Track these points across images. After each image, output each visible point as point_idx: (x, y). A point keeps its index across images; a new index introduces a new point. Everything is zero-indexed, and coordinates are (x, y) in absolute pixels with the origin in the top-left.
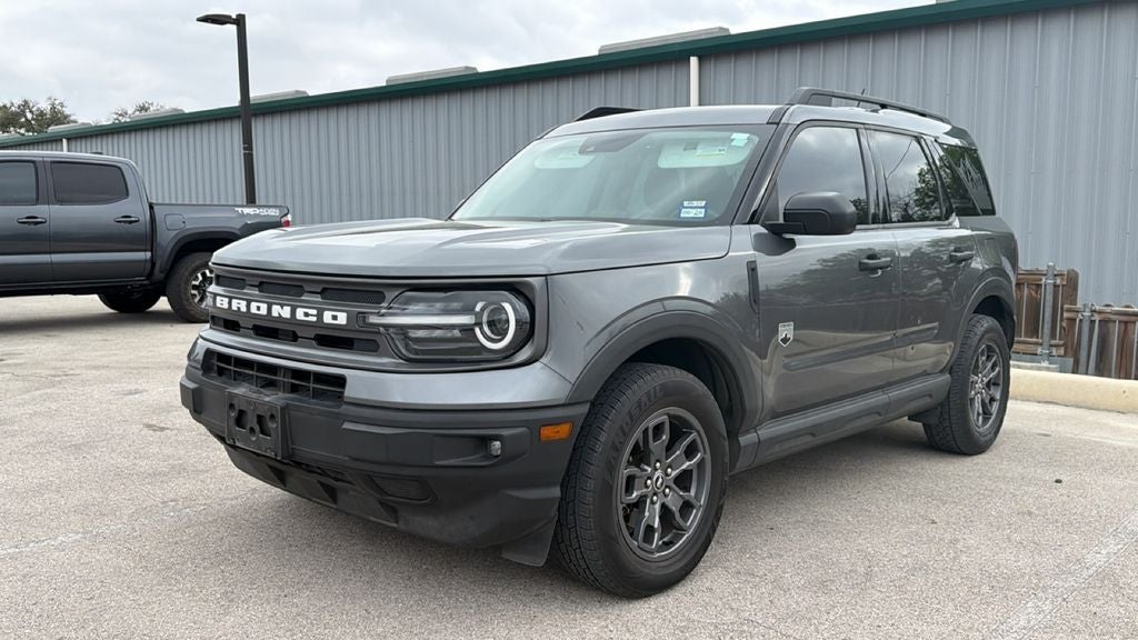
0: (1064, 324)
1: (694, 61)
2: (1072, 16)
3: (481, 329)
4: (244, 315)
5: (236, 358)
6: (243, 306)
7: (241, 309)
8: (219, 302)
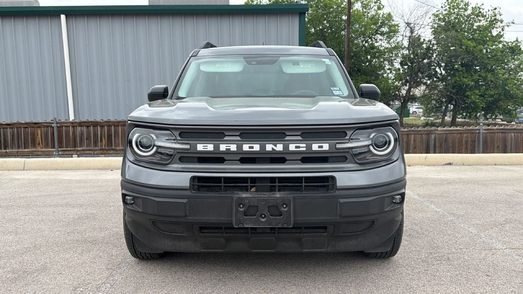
1: (63, 17)
2: (243, 17)
3: (373, 147)
4: (233, 153)
5: (225, 178)
6: (233, 148)
7: (231, 150)
8: (200, 147)
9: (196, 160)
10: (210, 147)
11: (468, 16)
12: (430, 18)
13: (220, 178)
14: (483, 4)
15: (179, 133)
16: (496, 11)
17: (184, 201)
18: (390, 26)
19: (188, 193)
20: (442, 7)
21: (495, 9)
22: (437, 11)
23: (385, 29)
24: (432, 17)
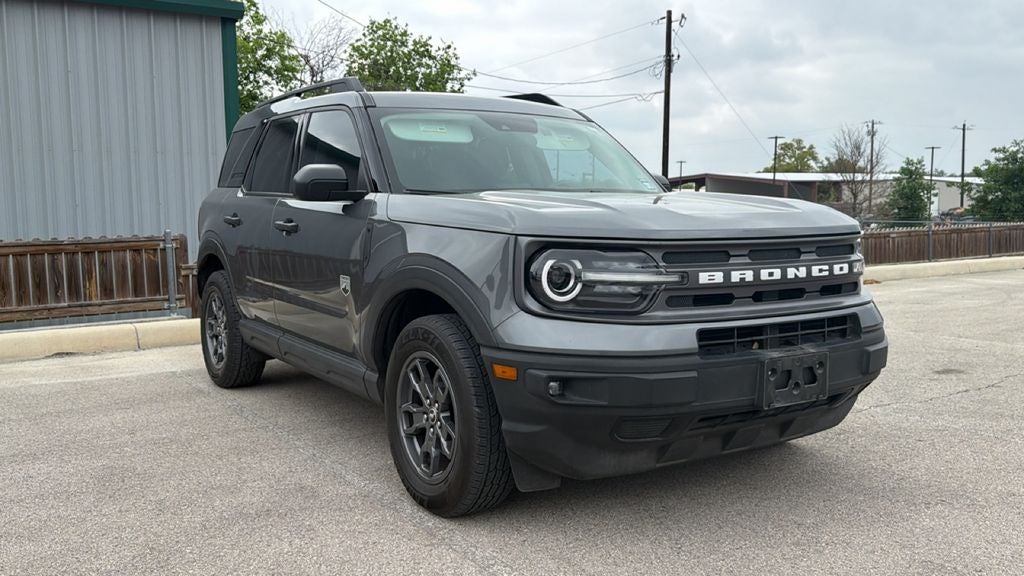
0: (180, 280)
4: (749, 285)
5: (740, 329)
6: (749, 276)
7: (747, 280)
8: (704, 278)
9: (691, 301)
10: (719, 277)
11: (409, 55)
12: (345, 51)
13: (731, 329)
14: (430, 38)
15: (661, 254)
16: (451, 51)
17: (694, 374)
18: (283, 58)
19: (697, 359)
20: (364, 35)
21: (449, 47)
22: (357, 41)
23: (274, 63)
24: (349, 50)
